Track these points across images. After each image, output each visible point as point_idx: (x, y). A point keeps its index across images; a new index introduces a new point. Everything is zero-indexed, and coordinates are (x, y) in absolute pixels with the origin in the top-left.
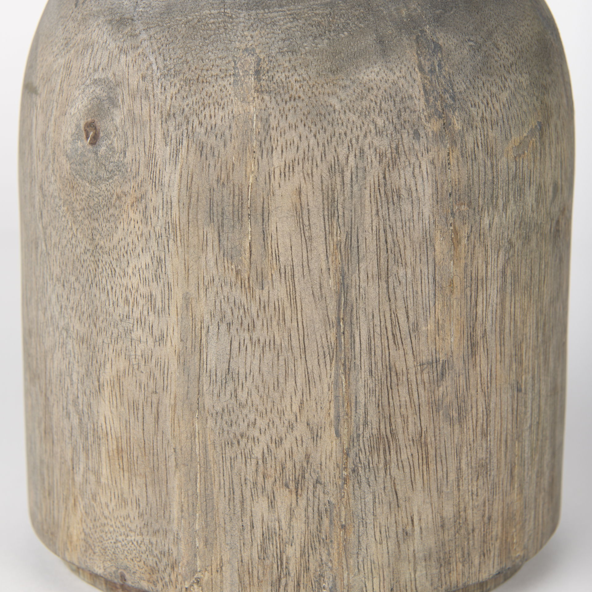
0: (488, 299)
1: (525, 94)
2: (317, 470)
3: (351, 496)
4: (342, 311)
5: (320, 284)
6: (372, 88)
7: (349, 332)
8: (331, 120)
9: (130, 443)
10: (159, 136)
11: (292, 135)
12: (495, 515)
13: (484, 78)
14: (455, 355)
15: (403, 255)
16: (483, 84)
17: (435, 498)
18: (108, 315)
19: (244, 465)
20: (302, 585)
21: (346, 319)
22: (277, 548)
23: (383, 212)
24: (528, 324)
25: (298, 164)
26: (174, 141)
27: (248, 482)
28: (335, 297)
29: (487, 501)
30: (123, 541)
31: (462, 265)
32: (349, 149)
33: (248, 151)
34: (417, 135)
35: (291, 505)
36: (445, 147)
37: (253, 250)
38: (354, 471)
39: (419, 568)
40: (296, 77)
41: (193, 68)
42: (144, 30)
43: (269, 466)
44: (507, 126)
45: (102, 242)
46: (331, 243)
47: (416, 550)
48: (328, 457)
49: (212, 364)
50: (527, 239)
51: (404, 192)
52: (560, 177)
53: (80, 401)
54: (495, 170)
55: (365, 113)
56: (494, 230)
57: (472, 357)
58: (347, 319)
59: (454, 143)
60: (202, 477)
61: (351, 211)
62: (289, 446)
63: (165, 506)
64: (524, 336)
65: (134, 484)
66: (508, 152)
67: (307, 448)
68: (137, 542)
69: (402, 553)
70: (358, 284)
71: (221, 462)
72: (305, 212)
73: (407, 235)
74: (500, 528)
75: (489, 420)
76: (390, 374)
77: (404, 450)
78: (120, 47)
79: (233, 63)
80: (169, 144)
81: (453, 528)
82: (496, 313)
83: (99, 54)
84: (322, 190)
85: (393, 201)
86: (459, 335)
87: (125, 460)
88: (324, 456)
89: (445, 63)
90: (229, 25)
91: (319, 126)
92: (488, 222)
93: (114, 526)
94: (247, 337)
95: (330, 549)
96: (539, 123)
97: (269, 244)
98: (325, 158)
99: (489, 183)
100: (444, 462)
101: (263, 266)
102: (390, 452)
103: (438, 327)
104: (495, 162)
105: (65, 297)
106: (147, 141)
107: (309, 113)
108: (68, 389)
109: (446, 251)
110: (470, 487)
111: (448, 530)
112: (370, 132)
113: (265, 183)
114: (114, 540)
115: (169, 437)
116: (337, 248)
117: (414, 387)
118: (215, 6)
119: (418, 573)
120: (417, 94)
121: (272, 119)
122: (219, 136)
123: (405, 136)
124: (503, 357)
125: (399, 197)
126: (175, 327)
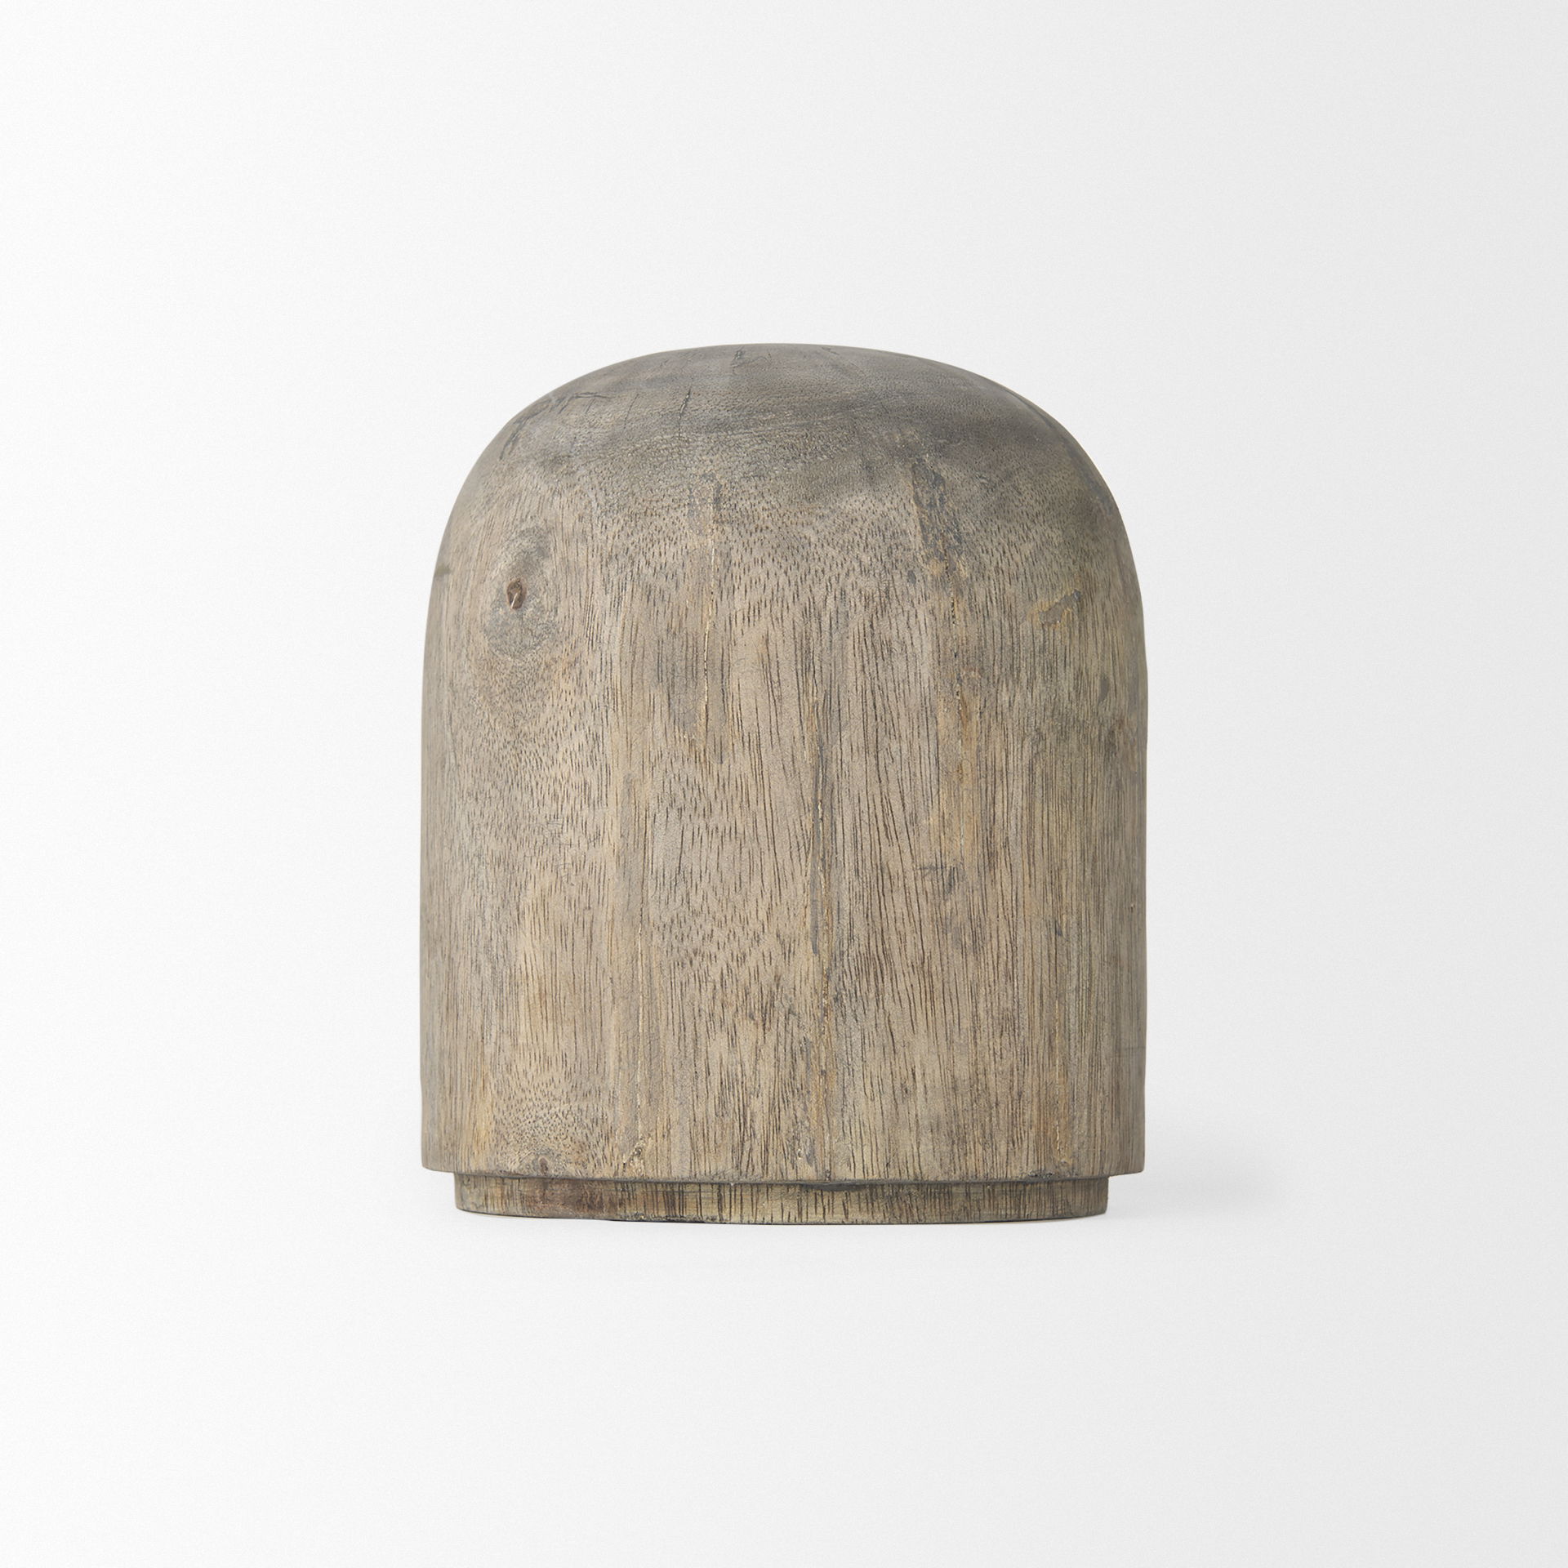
0: (1010, 799)
1: (1057, 552)
2: (789, 997)
3: (833, 1032)
4: (820, 791)
5: (793, 755)
6: (856, 520)
7: (829, 818)
8: (805, 554)
9: (556, 981)
10: (598, 583)
11: (758, 571)
12: (1027, 1093)
13: (999, 523)
14: (967, 862)
15: (896, 725)
16: (999, 528)
17: (944, 1049)
18: (531, 819)
19: (698, 990)
20: (770, 1151)
21: (824, 801)
22: (739, 1100)
23: (872, 668)
24: (1069, 848)
25: (766, 606)
26: (616, 587)
27: (703, 1013)
28: (811, 774)
29: (1015, 1069)
30: (545, 1115)
31: (974, 748)
32: (827, 589)
33: (704, 592)
34: (911, 577)
35: (757, 1042)
36: (949, 595)
37: (710, 713)
38: (836, 999)
39: (923, 1140)
40: (764, 504)
41: (641, 501)
42: (582, 465)
43: (729, 990)
44: (1030, 583)
45: (526, 728)
46: (806, 704)
47: (919, 1114)
48: (803, 979)
49: (658, 863)
50: (1063, 736)
51: (895, 646)
52: (1111, 673)
53: (494, 943)
54: (1015, 635)
55: (846, 548)
56: (1015, 711)
57: (990, 870)
59: (959, 591)
60: (646, 1012)
61: (830, 665)
62: (754, 964)
63: (599, 1058)
64: (1064, 863)
65: (560, 1035)
66: (1032, 616)
67: (776, 967)
68: (563, 1113)
69: (900, 1116)
70: (839, 757)
71: (669, 989)
72: (774, 665)
73: (902, 700)
74: (1035, 1112)
75: (1015, 959)
76: (882, 876)
77: (901, 978)
78: (554, 489)
79: (688, 491)
80: (610, 591)
81: (969, 1094)
82: (1022, 820)
83: (528, 501)
84: (795, 638)
85: (883, 655)
86: (972, 838)
87: (549, 1005)
88: (798, 978)
89: (948, 498)
90: (685, 450)
91: (791, 561)
92: (1007, 699)
93: (534, 1099)
94: (703, 825)
95: (807, 1103)
96: (1078, 593)
97: (730, 707)
98: (799, 600)
99: (1007, 649)
100: (954, 1001)
101: (723, 735)
102: (883, 978)
103: (944, 823)
104: (1014, 624)
105: (478, 813)
106: (584, 591)
107: (778, 546)
108: (479, 934)
109: (951, 727)
110: (991, 1043)
111: (962, 1095)
112: (854, 570)
113: (725, 630)
114: (534, 1118)
115: (605, 964)
116: (813, 712)
117: (913, 896)
118: (668, 431)
119: (922, 1147)
120: (912, 529)
121: (733, 553)
122: (670, 576)
123: (896, 578)
124: (1033, 880)
125: (891, 651)
126: (614, 820)
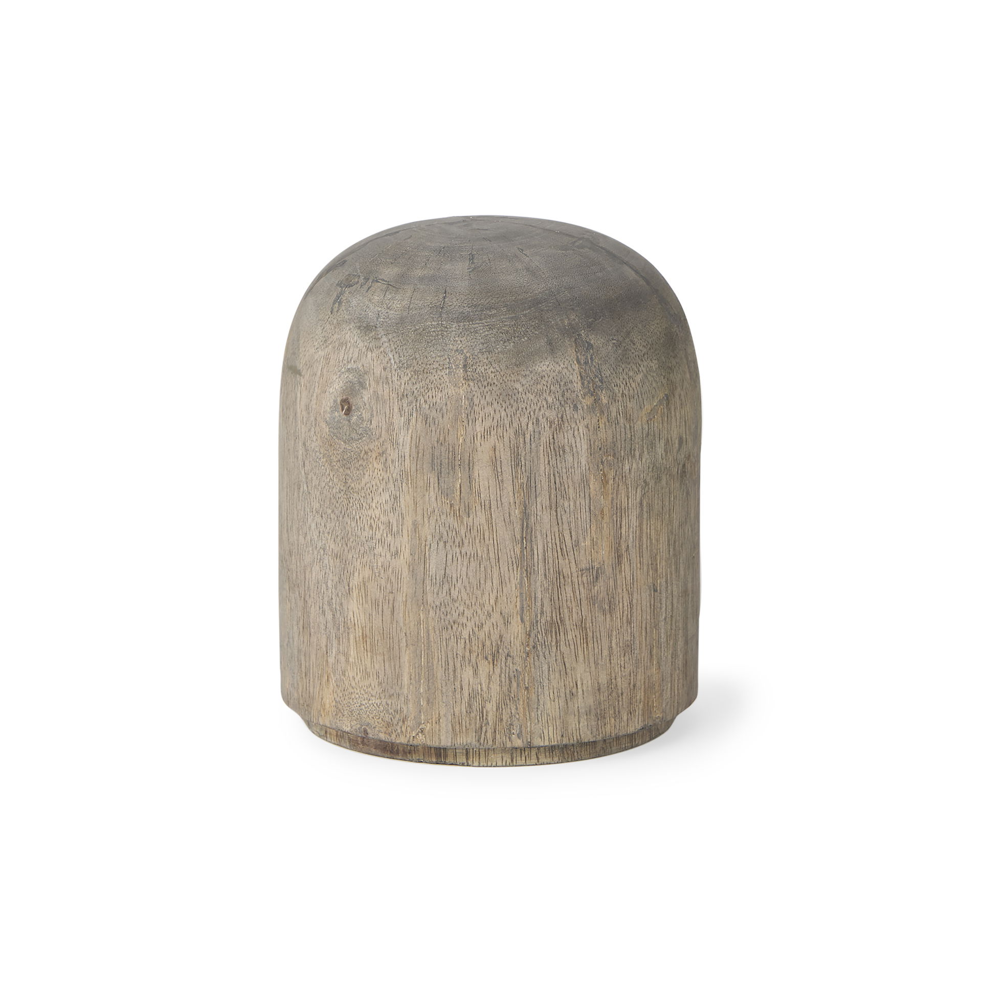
0: (630, 523)
1: (655, 375)
2: (508, 647)
3: (532, 666)
4: (524, 532)
5: (509, 513)
6: (544, 376)
7: (530, 547)
8: (516, 399)
9: (372, 630)
10: (396, 410)
11: (489, 410)
12: (638, 684)
13: (623, 366)
14: (606, 563)
15: (567, 492)
16: (623, 370)
17: (593, 668)
18: (357, 537)
19: (456, 643)
20: (497, 732)
21: (527, 537)
22: (479, 704)
23: (553, 462)
24: (661, 542)
25: (494, 429)
26: (406, 414)
27: (458, 656)
28: (520, 522)
29: (632, 673)
30: (366, 704)
31: (610, 499)
32: (528, 419)
33: (458, 421)
34: (576, 408)
35: (489, 672)
36: (596, 415)
37: (462, 489)
38: (534, 647)
39: (582, 720)
40: (492, 369)
41: (420, 363)
42: (384, 335)
43: (473, 644)
44: (641, 399)
45: (353, 485)
46: (517, 484)
47: (580, 706)
48: (515, 637)
49: (433, 571)
50: (659, 479)
51: (567, 448)
52: (684, 432)
53: (334, 601)
54: (632, 431)
55: (539, 394)
56: (633, 474)
57: (619, 565)
58: (528, 537)
59: (602, 412)
60: (426, 653)
61: (531, 461)
62: (488, 629)
63: (398, 677)
64: (658, 551)
65: (375, 661)
66: (642, 417)
67: (500, 631)
68: (377, 704)
69: (569, 708)
70: (536, 513)
71: (439, 642)
72: (498, 463)
73: (570, 478)
74: (643, 694)
75: (632, 612)
76: (559, 577)
77: (570, 633)
78: (367, 347)
79: (448, 360)
80: (403, 415)
81: (607, 691)
82: (636, 533)
83: (351, 351)
84: (510, 447)
85: (560, 454)
86: (609, 549)
87: (368, 643)
88: (512, 636)
89: (595, 357)
90: (445, 333)
91: (508, 403)
92: (628, 468)
93: (359, 694)
94: (458, 551)
95: (518, 705)
96: (666, 395)
97: (474, 486)
98: (512, 425)
99: (628, 440)
100: (599, 641)
101: (469, 501)
102: (560, 634)
103: (594, 543)
104: (632, 425)
105: (323, 525)
106: (387, 413)
107: (501, 394)
108: (324, 593)
109: (597, 489)
110: (619, 661)
111: (603, 692)
112: (543, 406)
113: (471, 443)
114: (359, 704)
115: (402, 625)
116: (521, 488)
117: (577, 586)
118: (435, 319)
119: (581, 724)
120: (576, 379)
121: (475, 398)
122: (439, 410)
123: (567, 409)
124: (642, 566)
125: (564, 451)
126: (407, 545)
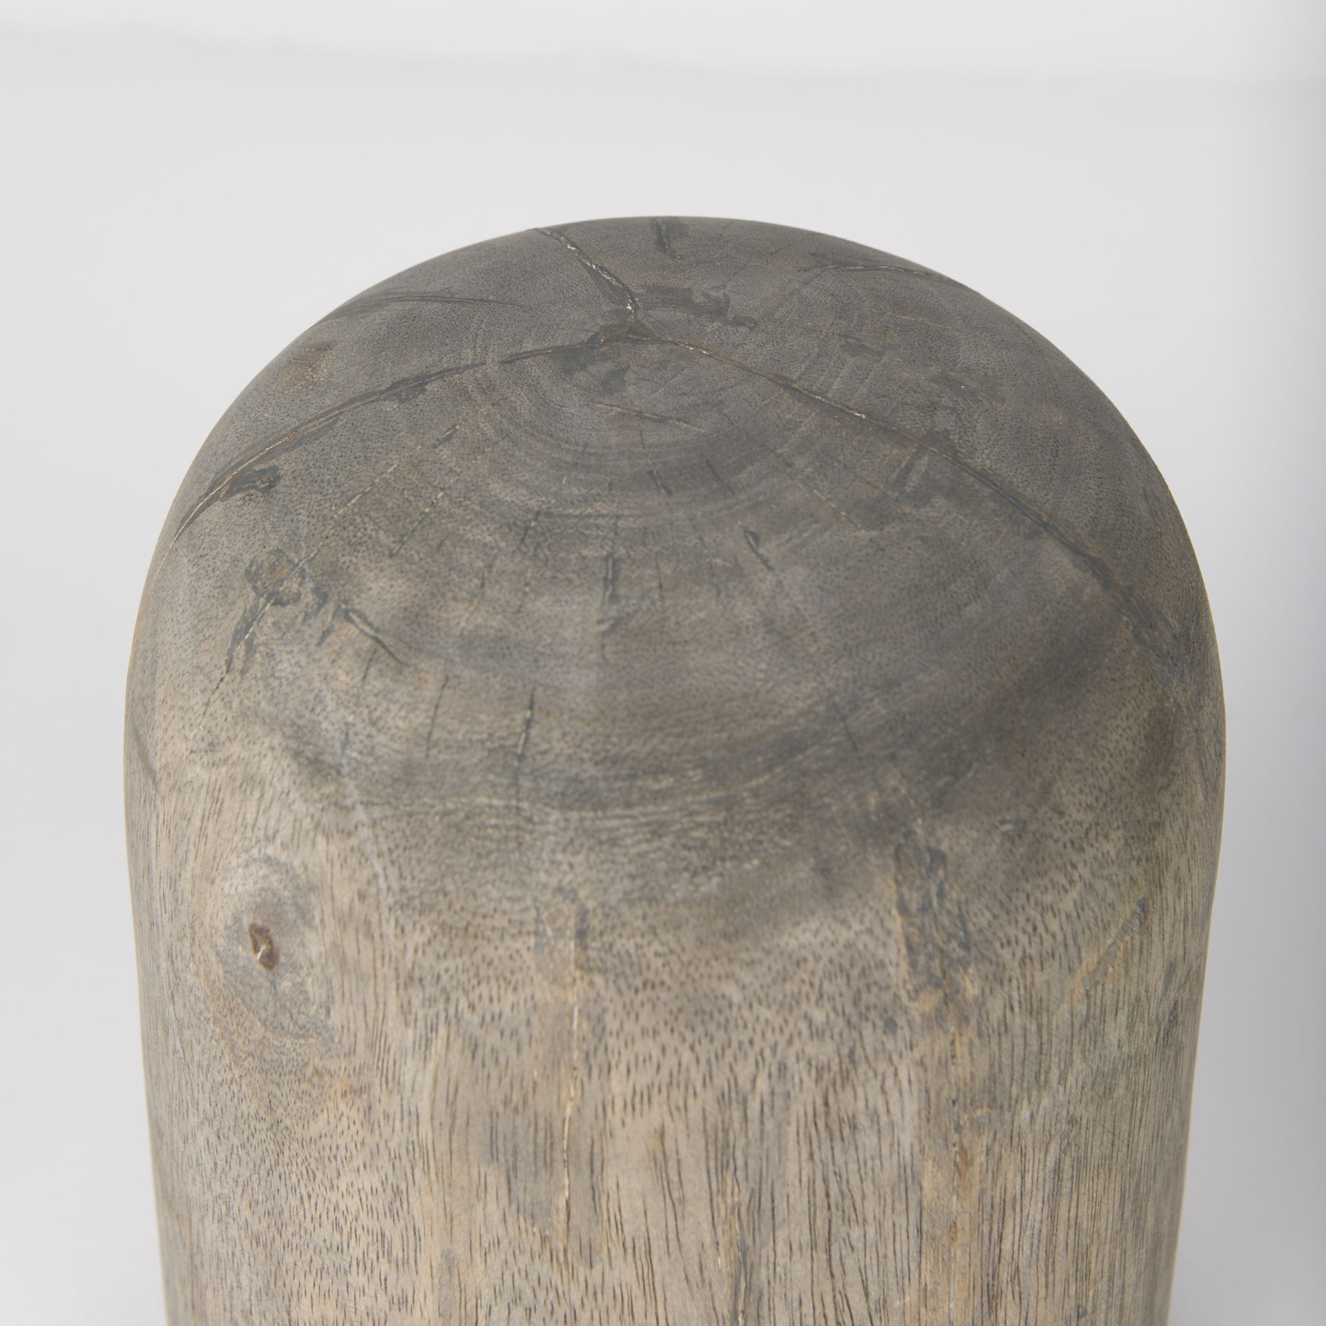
0: (1024, 1222)
1: (1114, 868)
4: (741, 1300)
5: (700, 1264)
6: (805, 960)
8: (723, 1020)
10: (393, 1006)
11: (648, 1046)
13: (1028, 887)
15: (859, 1209)
16: (1028, 897)
21: (748, 1311)
23: (823, 1153)
25: (660, 1091)
26: (420, 1023)
28: (728, 1282)
31: (975, 1194)
32: (757, 1065)
33: (562, 1064)
34: (891, 1026)
36: (946, 1032)
37: (574, 1211)
40: (656, 946)
41: (457, 908)
42: (361, 803)
44: (1072, 949)
45: (289, 1122)
46: (722, 1206)
51: (863, 1120)
54: (1045, 1033)
55: (790, 1004)
56: (1039, 1119)
58: (752, 1311)
59: (964, 1019)
61: (761, 1159)
64: (1095, 1235)
66: (1072, 990)
70: (772, 1260)
72: (672, 1164)
73: (869, 1179)
78: (316, 819)
79: (533, 913)
80: (412, 1025)
82: (1039, 1235)
83: (275, 810)
84: (705, 1130)
85: (842, 1135)
86: (966, 1294)
89: (951, 884)
90: (527, 837)
91: (700, 1031)
92: (1028, 1114)
96: (1141, 900)
97: (604, 1206)
98: (712, 1082)
99: (1032, 1056)
101: (592, 1236)
103: (926, 1295)
104: (1045, 1020)
105: (222, 1155)
106: (371, 1007)
107: (681, 1010)
108: (232, 1289)
109: (943, 1185)
112: (800, 1034)
113: (596, 1117)
116: (733, 1213)
118: (500, 790)
120: (893, 956)
121: (608, 1018)
122: (507, 1033)
123: (867, 1032)
125: (854, 1128)
126: (429, 1294)
